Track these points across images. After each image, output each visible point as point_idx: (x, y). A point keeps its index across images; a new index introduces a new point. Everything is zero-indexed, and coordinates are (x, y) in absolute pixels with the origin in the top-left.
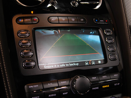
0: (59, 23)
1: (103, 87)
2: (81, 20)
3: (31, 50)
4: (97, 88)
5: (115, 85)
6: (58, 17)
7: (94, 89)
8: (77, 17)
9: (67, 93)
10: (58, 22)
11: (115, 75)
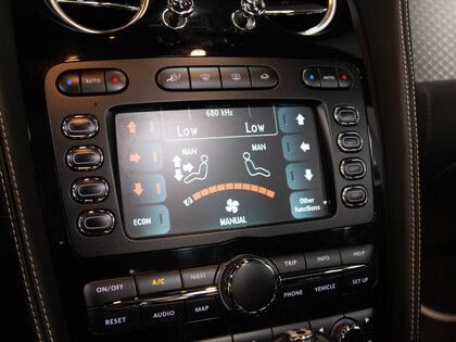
0: (191, 90)
1: (318, 289)
2: (262, 77)
3: (101, 179)
4: (300, 293)
5: (355, 282)
6: (188, 67)
7: (289, 294)
8: (248, 67)
9: (207, 307)
10: (188, 87)
11: (357, 254)
